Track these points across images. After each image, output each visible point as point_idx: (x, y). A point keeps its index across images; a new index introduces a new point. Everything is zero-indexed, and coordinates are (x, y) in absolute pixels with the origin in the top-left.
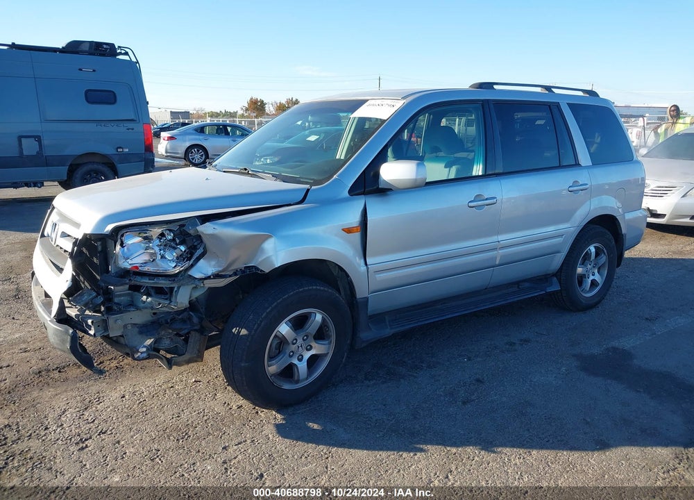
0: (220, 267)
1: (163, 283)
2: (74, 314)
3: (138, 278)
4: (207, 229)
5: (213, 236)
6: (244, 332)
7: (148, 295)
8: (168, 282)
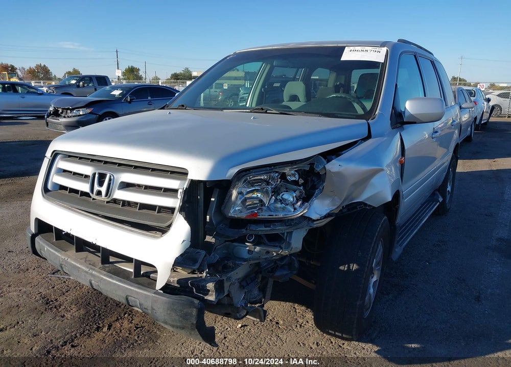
0: (334, 205)
1: (279, 229)
2: (176, 279)
3: (253, 227)
4: (334, 166)
5: (338, 174)
6: (355, 267)
7: (256, 244)
8: (285, 227)
